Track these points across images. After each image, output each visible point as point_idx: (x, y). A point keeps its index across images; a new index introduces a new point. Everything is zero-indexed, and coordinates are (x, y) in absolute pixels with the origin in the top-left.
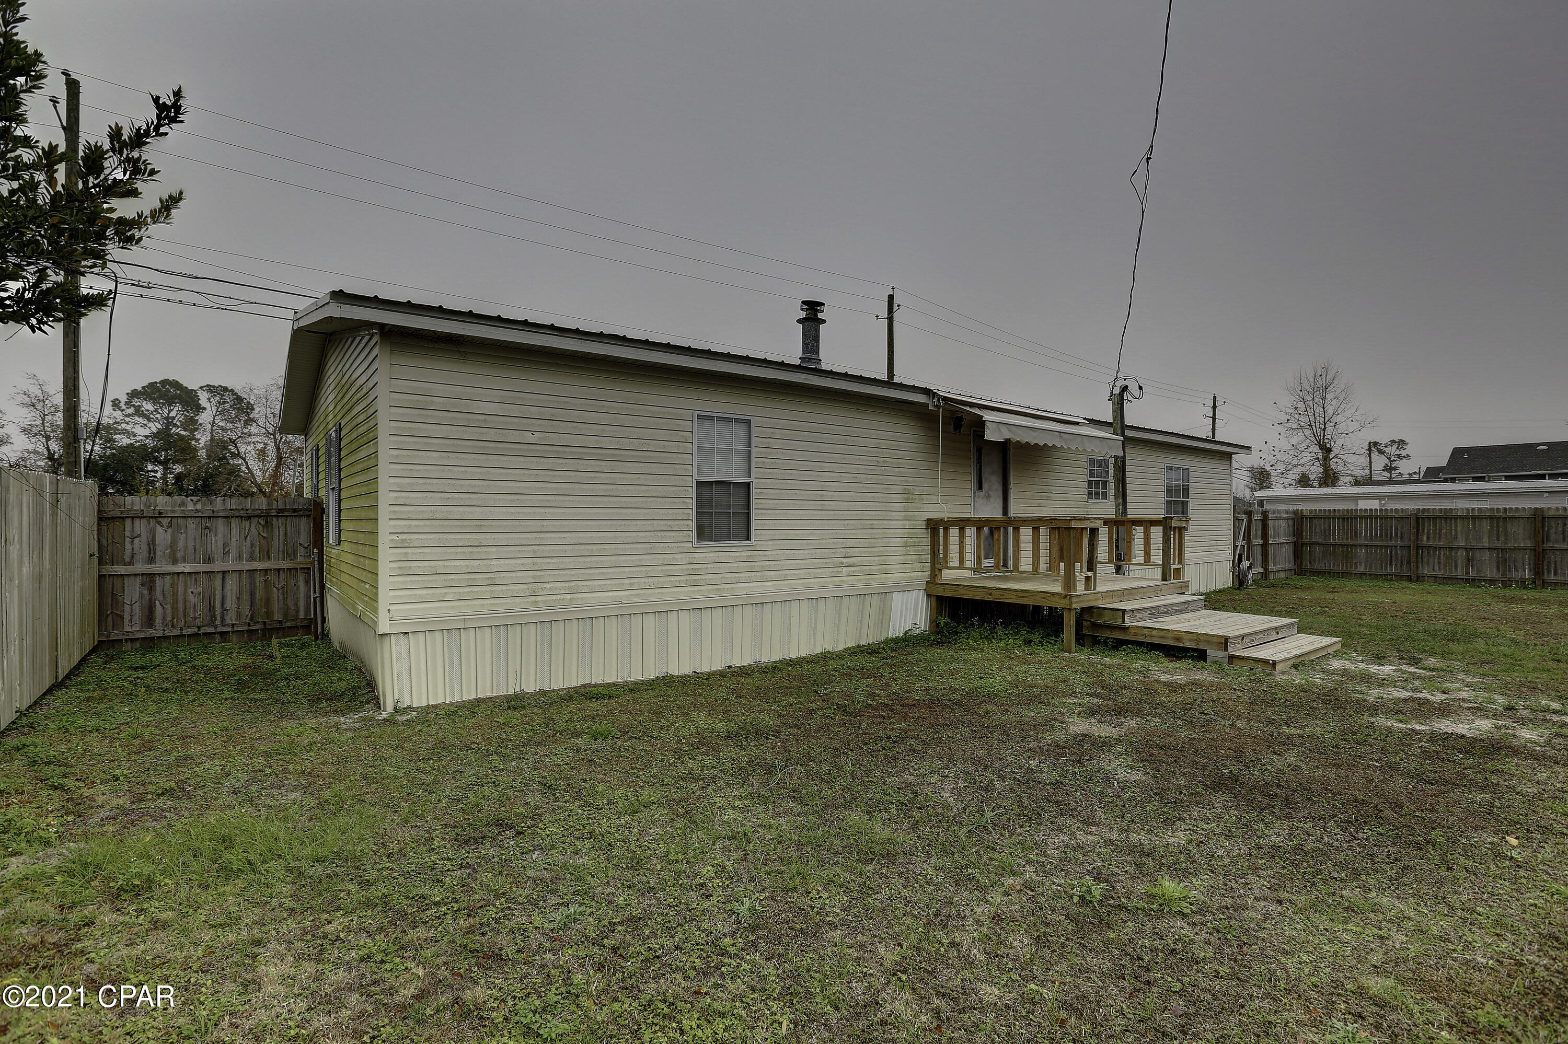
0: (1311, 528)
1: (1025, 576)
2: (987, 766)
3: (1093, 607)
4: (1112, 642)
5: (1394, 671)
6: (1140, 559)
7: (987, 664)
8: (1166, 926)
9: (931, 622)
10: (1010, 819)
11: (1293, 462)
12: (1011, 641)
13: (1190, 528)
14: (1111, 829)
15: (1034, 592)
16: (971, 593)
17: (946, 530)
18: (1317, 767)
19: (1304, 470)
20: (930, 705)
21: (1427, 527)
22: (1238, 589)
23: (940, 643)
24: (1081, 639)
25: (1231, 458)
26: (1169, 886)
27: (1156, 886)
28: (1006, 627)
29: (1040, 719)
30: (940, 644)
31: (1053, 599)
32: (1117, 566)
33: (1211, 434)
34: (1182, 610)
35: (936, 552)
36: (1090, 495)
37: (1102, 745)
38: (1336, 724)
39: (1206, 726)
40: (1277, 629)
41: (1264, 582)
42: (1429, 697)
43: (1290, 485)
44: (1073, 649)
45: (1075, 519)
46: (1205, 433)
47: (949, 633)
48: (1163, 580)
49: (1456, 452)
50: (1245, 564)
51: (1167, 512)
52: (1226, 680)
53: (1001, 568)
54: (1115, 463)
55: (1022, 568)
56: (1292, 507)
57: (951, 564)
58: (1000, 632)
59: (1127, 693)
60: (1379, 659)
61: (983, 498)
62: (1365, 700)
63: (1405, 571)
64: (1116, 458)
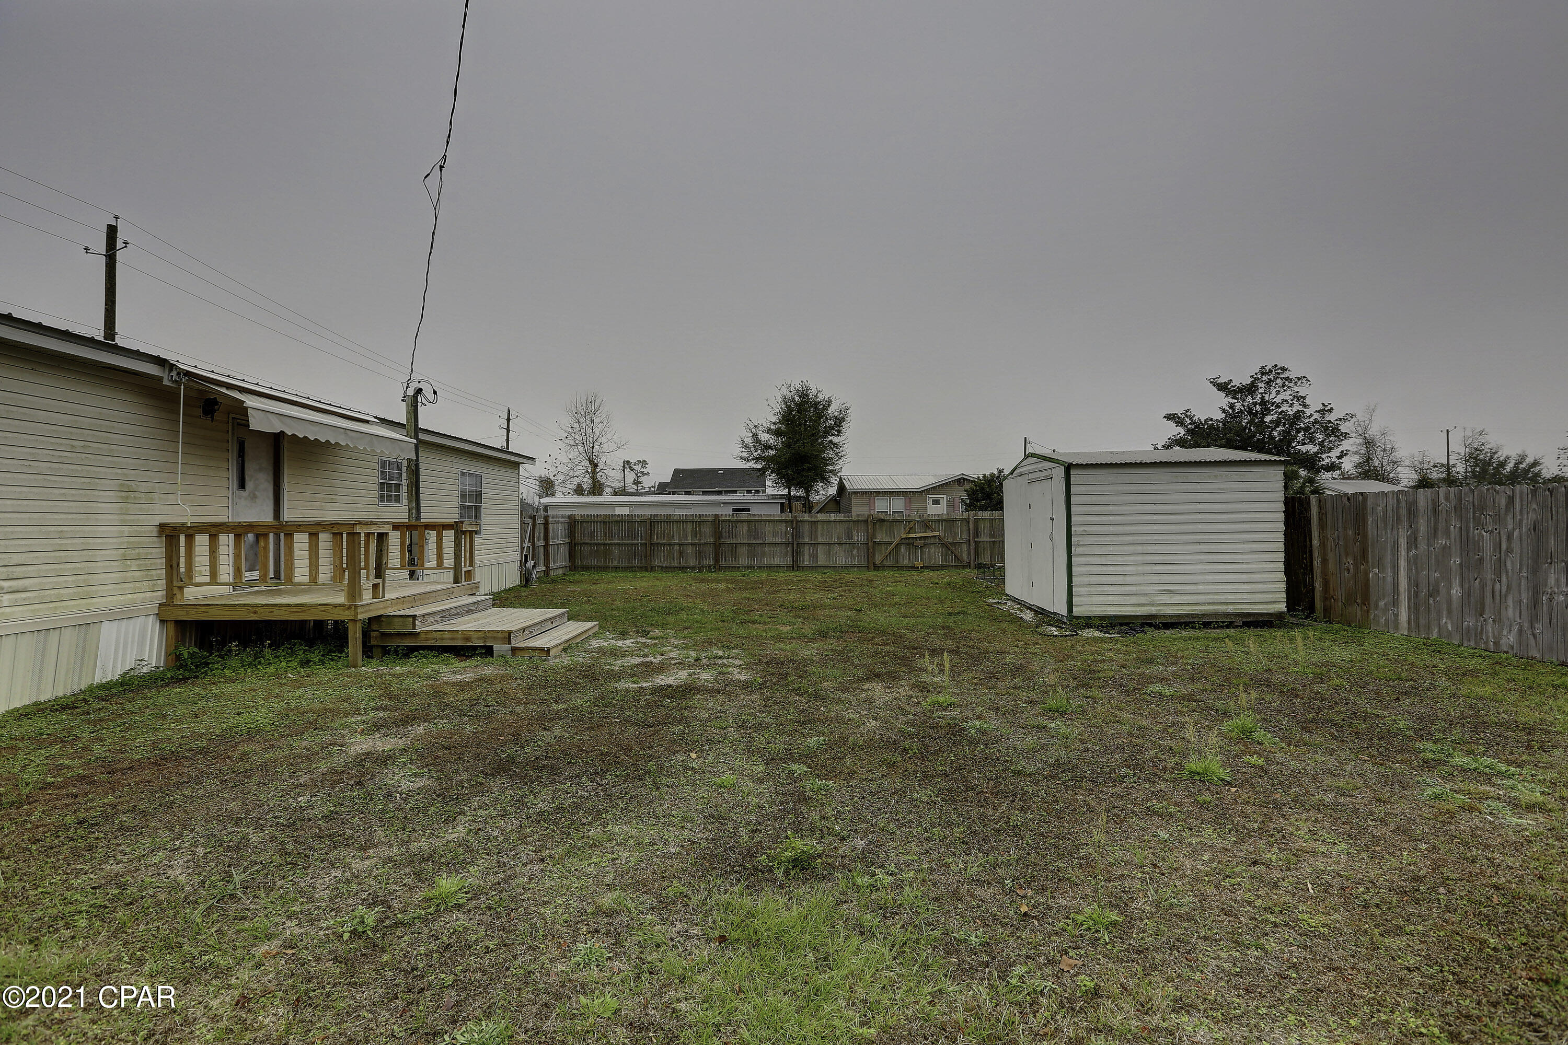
0: (581, 530)
1: (302, 588)
2: (240, 819)
3: (381, 616)
4: (403, 650)
5: (633, 643)
6: (434, 564)
7: (248, 696)
8: (442, 924)
9: (168, 655)
10: (268, 874)
11: (571, 474)
12: (284, 664)
13: (483, 532)
14: (391, 846)
15: (311, 605)
16: (228, 613)
17: (190, 538)
18: (577, 733)
19: (578, 480)
20: (159, 763)
21: (657, 528)
22: (525, 586)
23: (181, 680)
24: (368, 652)
25: (519, 467)
26: (447, 883)
27: (433, 888)
28: (278, 647)
29: (315, 748)
30: (184, 680)
31: (335, 611)
32: (410, 571)
33: (505, 445)
34: (472, 610)
35: (175, 565)
36: (382, 498)
37: (385, 759)
38: (591, 693)
39: (489, 718)
40: (551, 620)
41: (546, 579)
42: (653, 660)
43: (569, 493)
44: (360, 662)
45: (360, 523)
46: (499, 443)
47: (197, 667)
48: (455, 583)
49: (677, 472)
50: (530, 563)
51: (461, 515)
52: (510, 671)
53: (269, 581)
54: (408, 466)
55: (297, 580)
56: (568, 512)
57: (198, 580)
58: (268, 656)
59: (416, 700)
60: (624, 635)
61: (246, 499)
62: (612, 670)
63: (643, 564)
64: (409, 461)
